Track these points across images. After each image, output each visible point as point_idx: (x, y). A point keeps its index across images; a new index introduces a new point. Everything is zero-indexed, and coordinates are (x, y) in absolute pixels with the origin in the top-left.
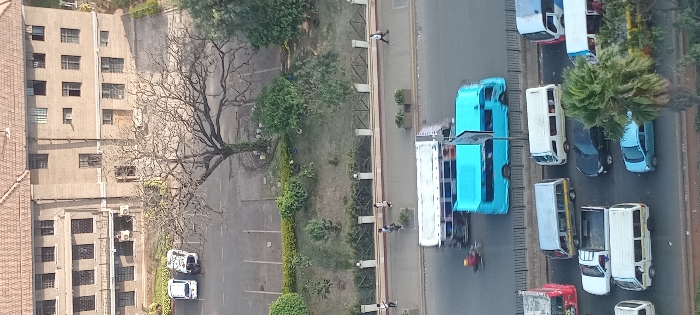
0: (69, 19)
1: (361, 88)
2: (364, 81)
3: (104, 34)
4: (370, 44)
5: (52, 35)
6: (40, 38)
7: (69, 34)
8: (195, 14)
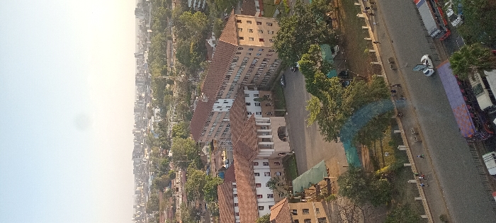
0: (305, 206)
1: (423, 217)
2: (424, 214)
3: (317, 210)
4: (422, 198)
5: (300, 212)
6: (296, 214)
7: (306, 211)
8: (349, 197)
